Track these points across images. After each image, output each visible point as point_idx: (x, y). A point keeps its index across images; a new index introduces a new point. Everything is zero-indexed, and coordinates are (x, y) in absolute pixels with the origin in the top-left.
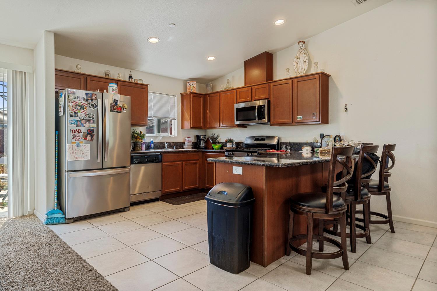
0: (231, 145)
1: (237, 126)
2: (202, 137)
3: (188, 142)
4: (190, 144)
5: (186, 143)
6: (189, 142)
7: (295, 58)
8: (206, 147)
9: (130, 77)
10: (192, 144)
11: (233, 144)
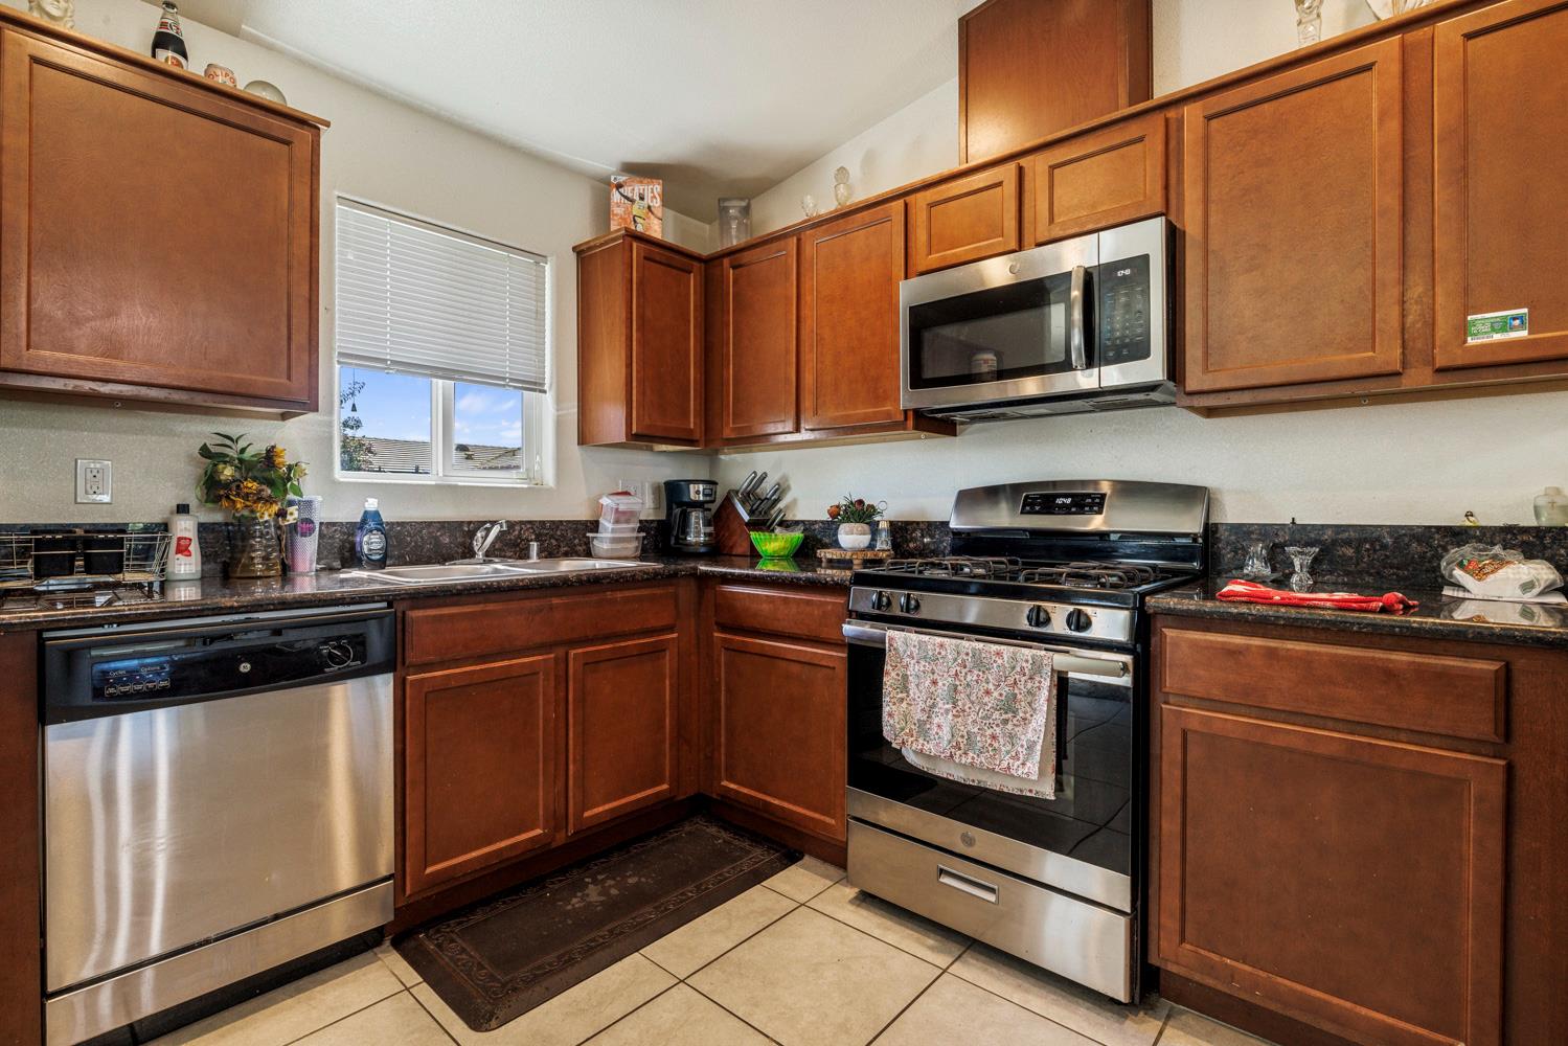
0: (865, 540)
1: (910, 423)
2: (698, 492)
3: (617, 521)
4: (629, 530)
5: (607, 524)
6: (621, 516)
8: (716, 550)
10: (640, 530)
11: (874, 530)
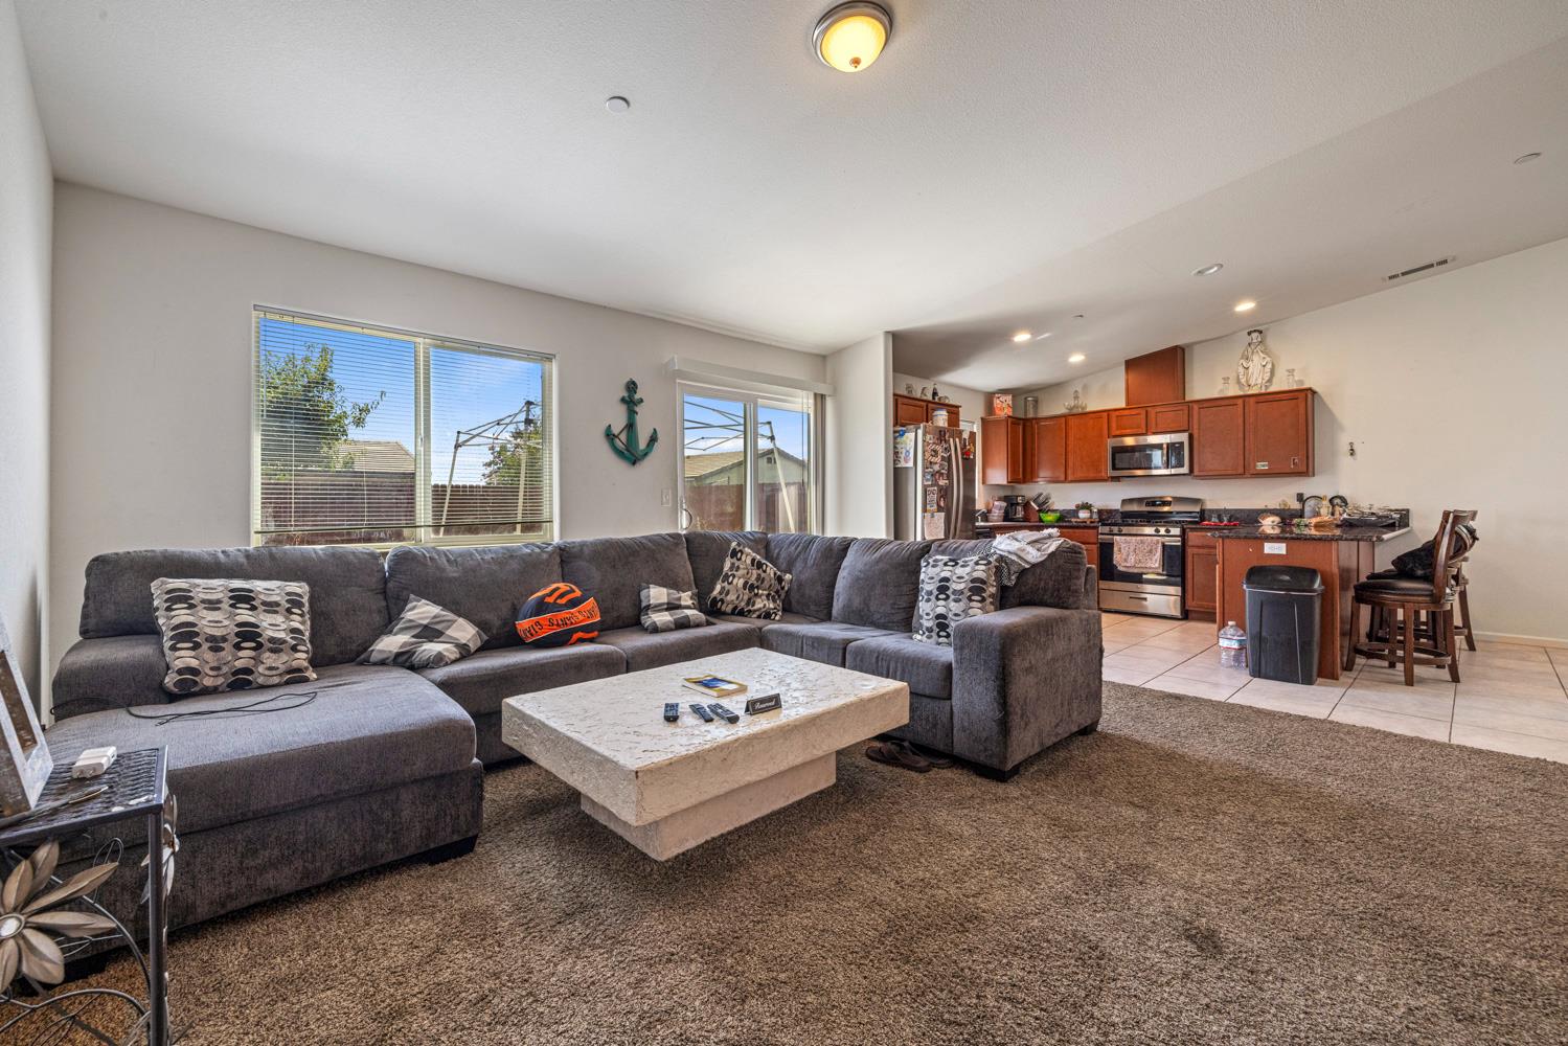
0: (1089, 515)
7: (1242, 358)
9: (935, 394)
11: (1092, 512)
